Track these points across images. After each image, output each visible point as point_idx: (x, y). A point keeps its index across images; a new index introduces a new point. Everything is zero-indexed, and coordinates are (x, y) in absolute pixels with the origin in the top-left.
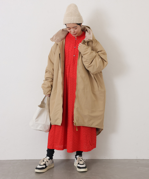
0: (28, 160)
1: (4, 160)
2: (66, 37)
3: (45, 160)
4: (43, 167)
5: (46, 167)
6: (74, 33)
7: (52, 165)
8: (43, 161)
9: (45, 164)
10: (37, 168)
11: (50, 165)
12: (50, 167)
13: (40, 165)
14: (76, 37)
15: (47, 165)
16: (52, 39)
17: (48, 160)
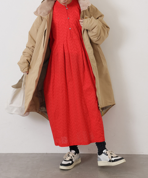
0: (49, 154)
1: (22, 154)
2: (53, 8)
3: (71, 155)
4: (69, 163)
5: (73, 162)
6: (64, 1)
7: (78, 160)
8: (69, 156)
9: (71, 160)
10: (62, 165)
11: (76, 161)
12: (76, 163)
13: (65, 161)
14: (66, 6)
15: (73, 161)
16: (36, 13)
17: (74, 155)
